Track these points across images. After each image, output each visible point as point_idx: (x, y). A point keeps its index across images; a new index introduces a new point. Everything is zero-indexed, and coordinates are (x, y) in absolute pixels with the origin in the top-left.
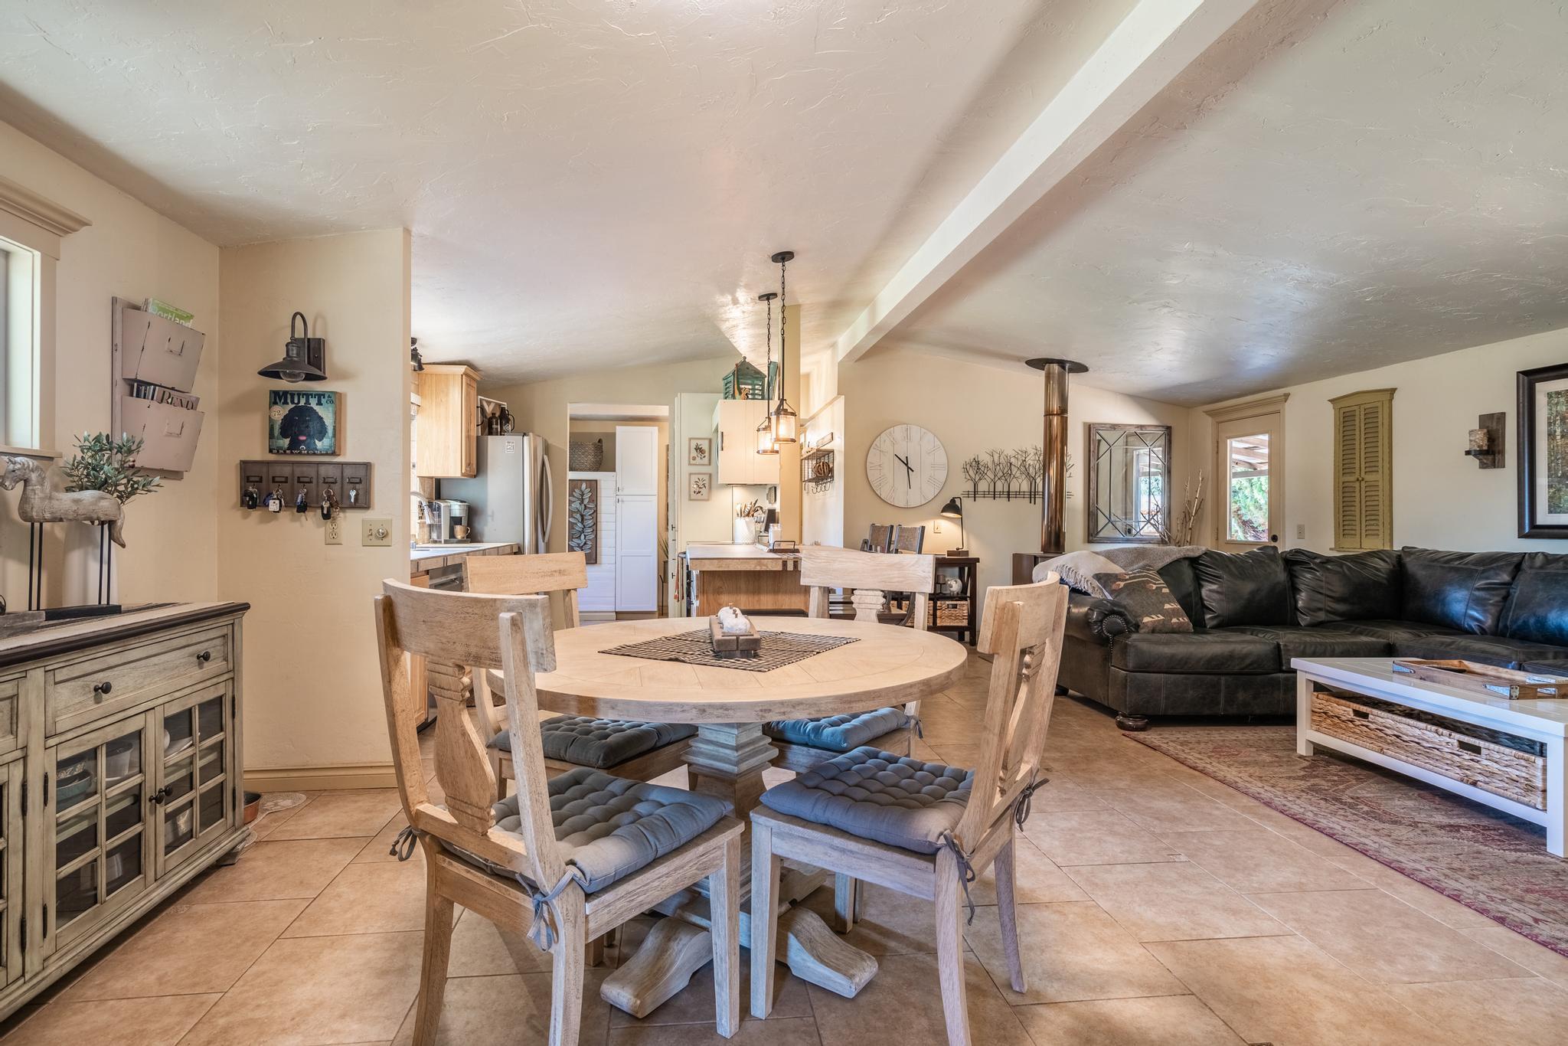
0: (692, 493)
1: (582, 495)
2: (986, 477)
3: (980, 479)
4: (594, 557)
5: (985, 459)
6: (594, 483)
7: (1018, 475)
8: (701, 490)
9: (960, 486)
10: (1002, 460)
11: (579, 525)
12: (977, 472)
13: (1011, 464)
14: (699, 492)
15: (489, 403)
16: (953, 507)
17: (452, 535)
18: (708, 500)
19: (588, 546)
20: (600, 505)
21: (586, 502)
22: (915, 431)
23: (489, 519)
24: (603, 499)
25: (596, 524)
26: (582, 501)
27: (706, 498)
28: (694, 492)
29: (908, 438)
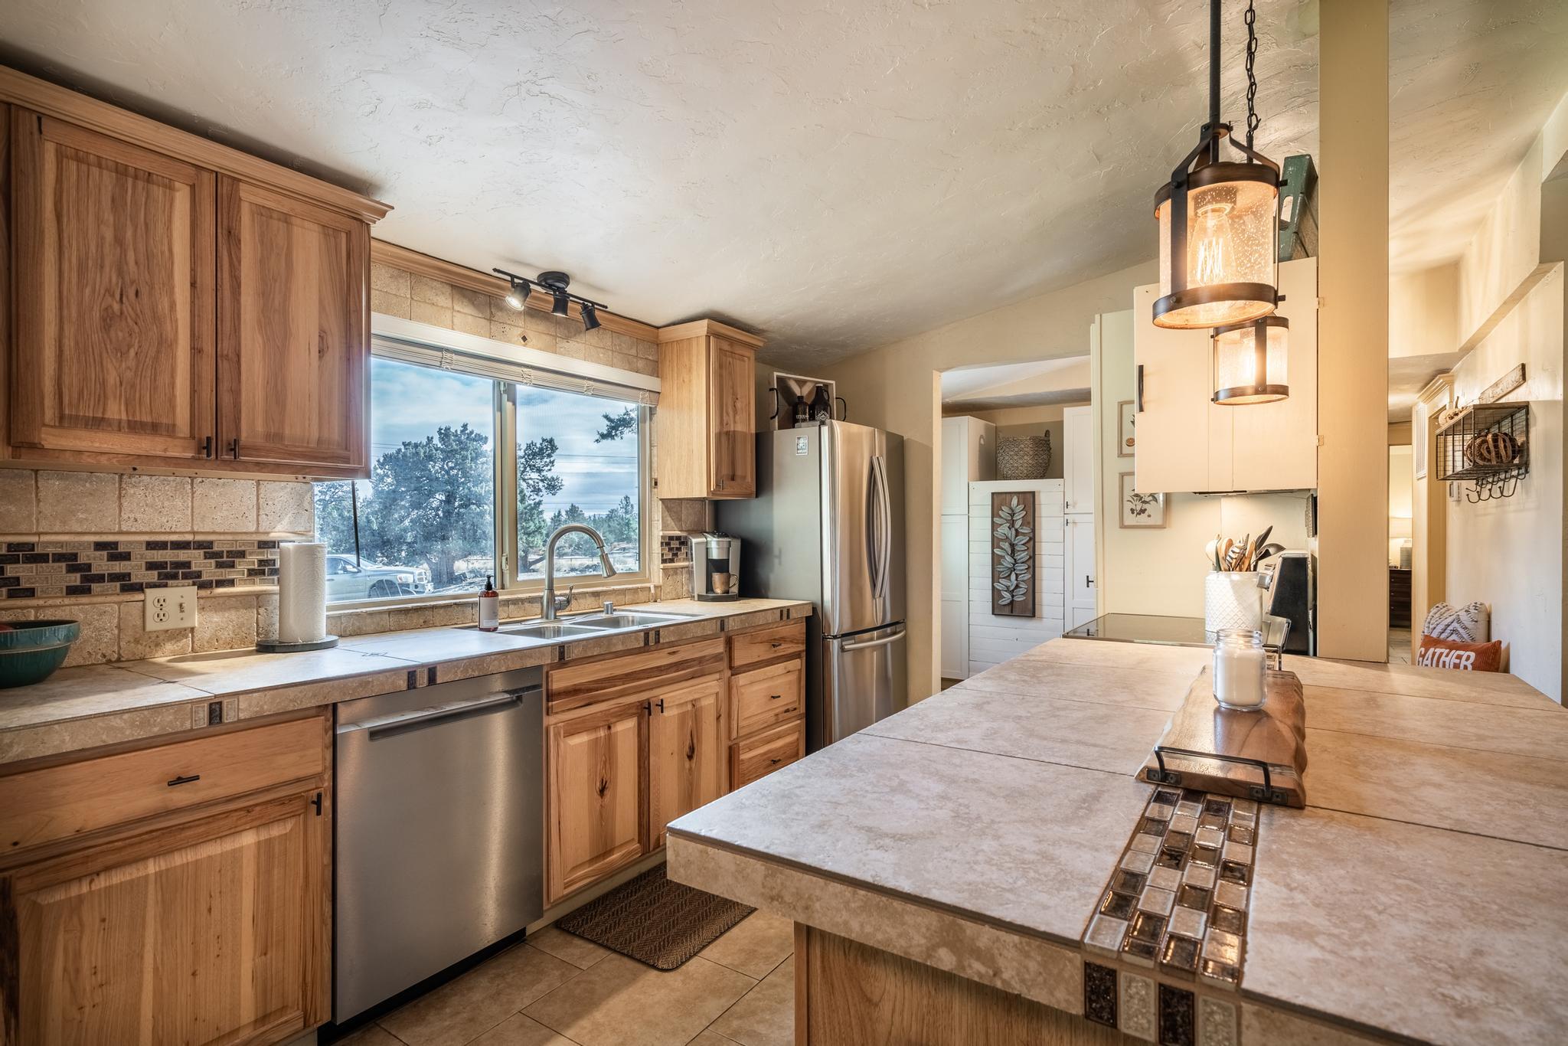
0: (1127, 511)
1: (1012, 515)
4: (1031, 606)
6: (1031, 495)
8: (1146, 506)
11: (1008, 559)
14: (1143, 511)
15: (801, 383)
17: (710, 587)
18: (1162, 527)
19: (1022, 591)
20: (1041, 529)
21: (1018, 525)
23: (776, 561)
24: (1043, 520)
25: (1033, 557)
26: (1012, 523)
27: (1159, 522)
28: (1132, 511)
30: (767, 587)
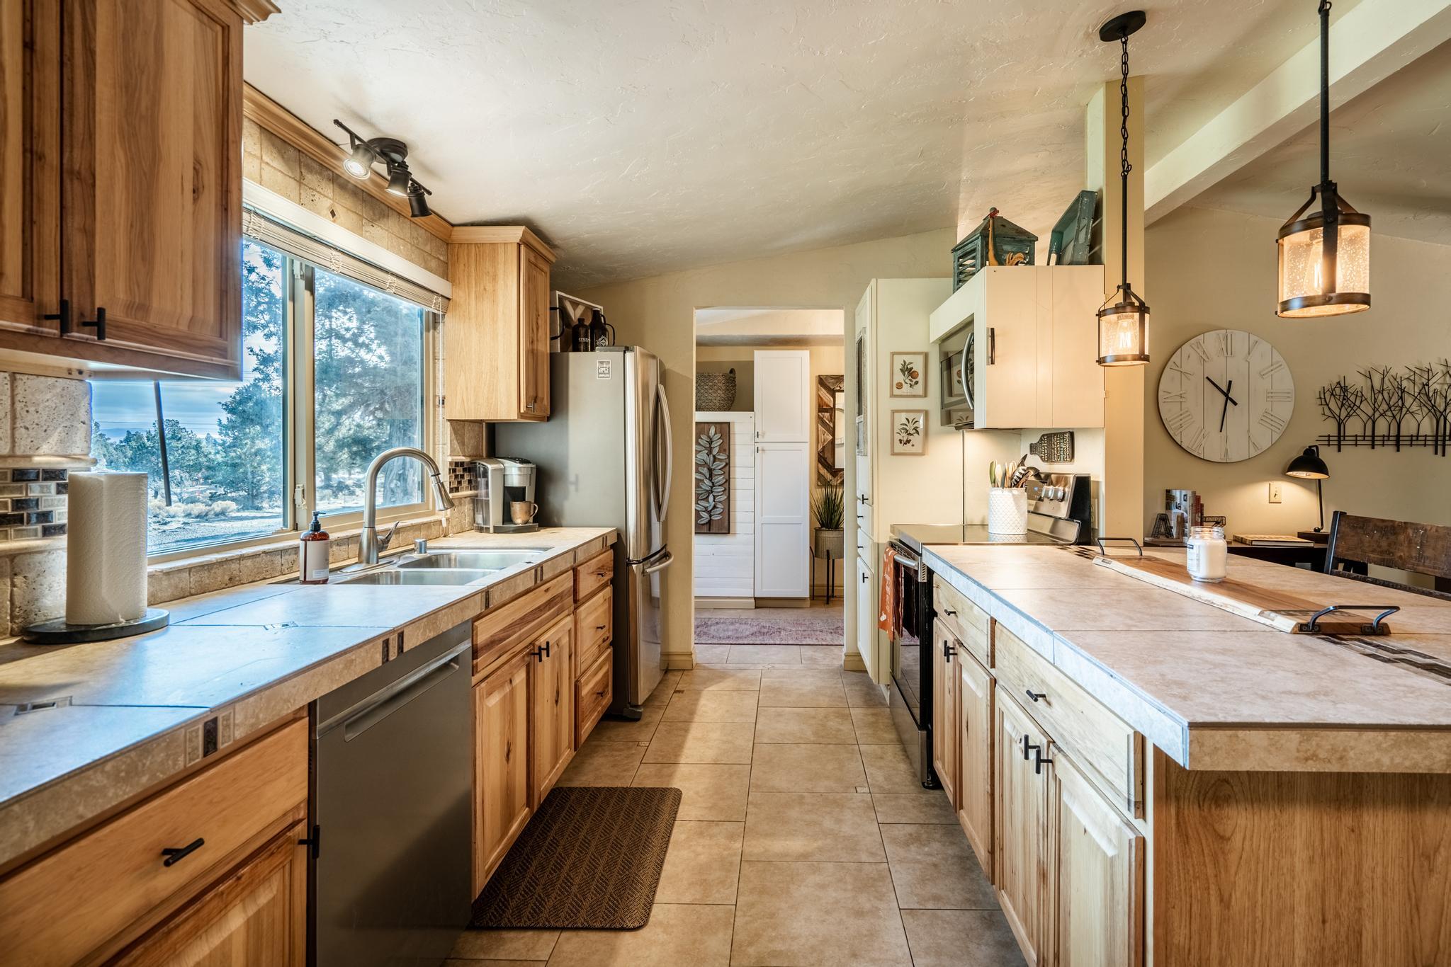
0: (897, 442)
1: (711, 442)
2: (1358, 411)
3: (1349, 416)
4: (726, 524)
5: (1356, 382)
6: (727, 425)
7: (1414, 408)
8: (910, 437)
9: (1317, 428)
10: (1387, 384)
11: (707, 482)
12: (1343, 405)
13: (1403, 391)
14: (908, 441)
15: (575, 305)
16: (1309, 460)
17: (507, 517)
18: (922, 454)
19: (719, 511)
20: (735, 456)
21: (715, 451)
22: (1240, 341)
23: (572, 488)
24: (737, 447)
25: (728, 481)
26: (710, 450)
27: (920, 451)
28: (901, 441)
29: (1228, 351)
30: (560, 515)
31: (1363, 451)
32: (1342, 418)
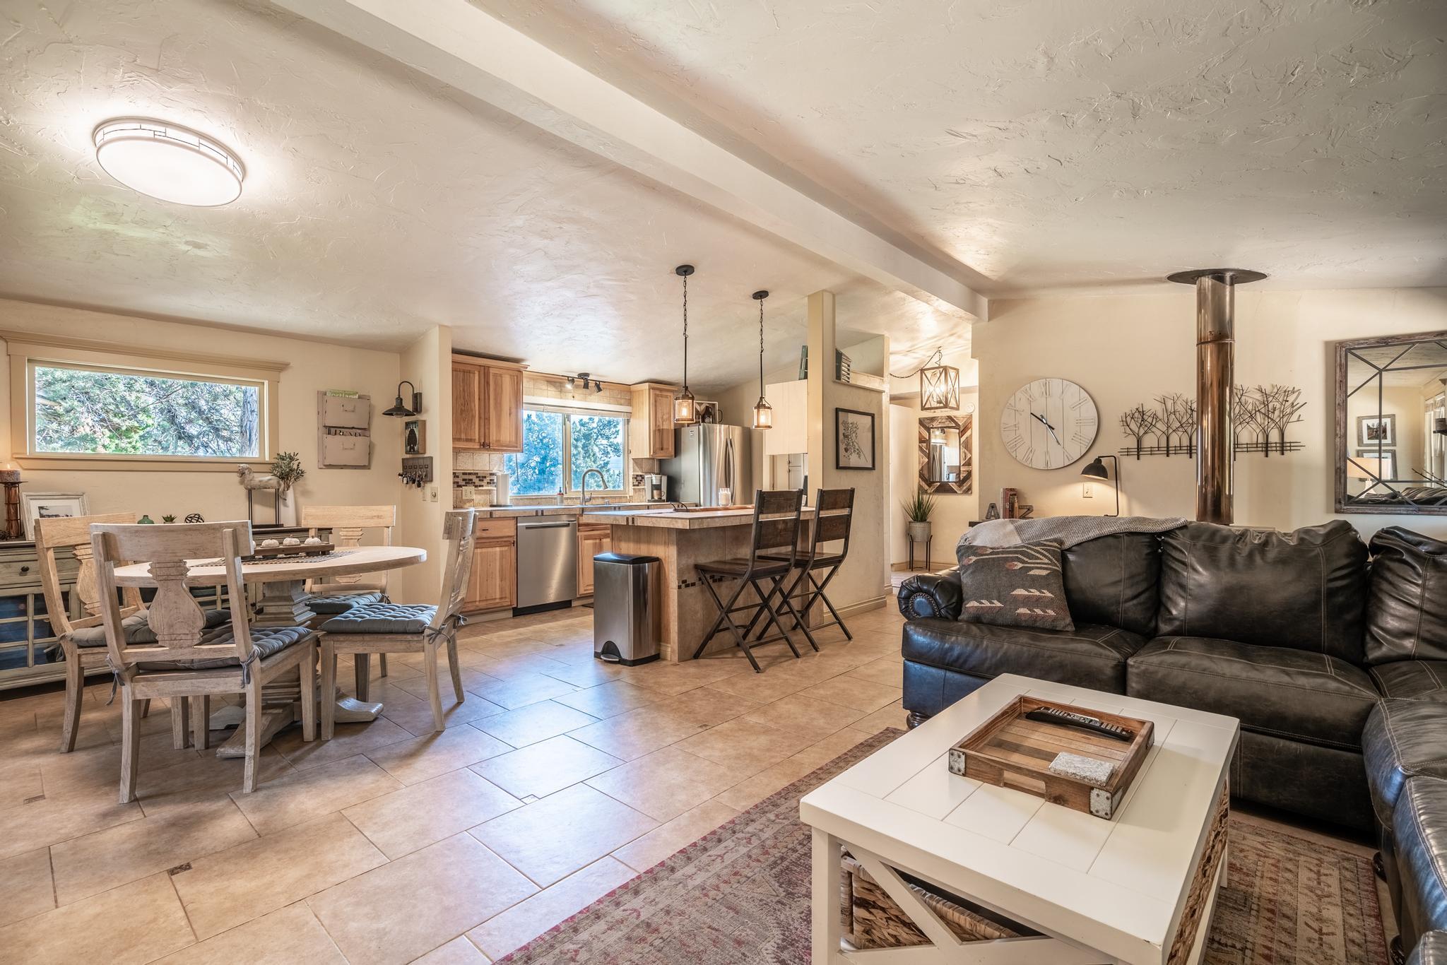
3: (1146, 433)
5: (1153, 406)
10: (1180, 408)
12: (1141, 425)
13: (1192, 411)
15: (700, 404)
16: (1097, 469)
22: (1056, 385)
23: (682, 486)
29: (1047, 393)
30: (679, 497)
31: (1160, 459)
32: (1141, 434)
